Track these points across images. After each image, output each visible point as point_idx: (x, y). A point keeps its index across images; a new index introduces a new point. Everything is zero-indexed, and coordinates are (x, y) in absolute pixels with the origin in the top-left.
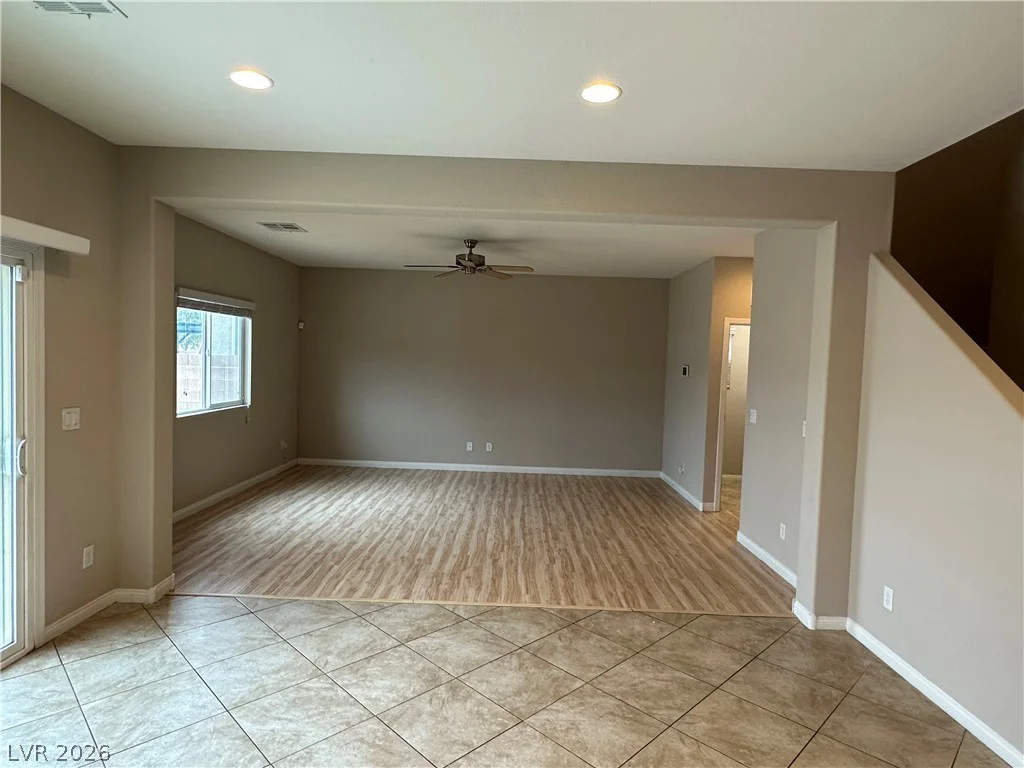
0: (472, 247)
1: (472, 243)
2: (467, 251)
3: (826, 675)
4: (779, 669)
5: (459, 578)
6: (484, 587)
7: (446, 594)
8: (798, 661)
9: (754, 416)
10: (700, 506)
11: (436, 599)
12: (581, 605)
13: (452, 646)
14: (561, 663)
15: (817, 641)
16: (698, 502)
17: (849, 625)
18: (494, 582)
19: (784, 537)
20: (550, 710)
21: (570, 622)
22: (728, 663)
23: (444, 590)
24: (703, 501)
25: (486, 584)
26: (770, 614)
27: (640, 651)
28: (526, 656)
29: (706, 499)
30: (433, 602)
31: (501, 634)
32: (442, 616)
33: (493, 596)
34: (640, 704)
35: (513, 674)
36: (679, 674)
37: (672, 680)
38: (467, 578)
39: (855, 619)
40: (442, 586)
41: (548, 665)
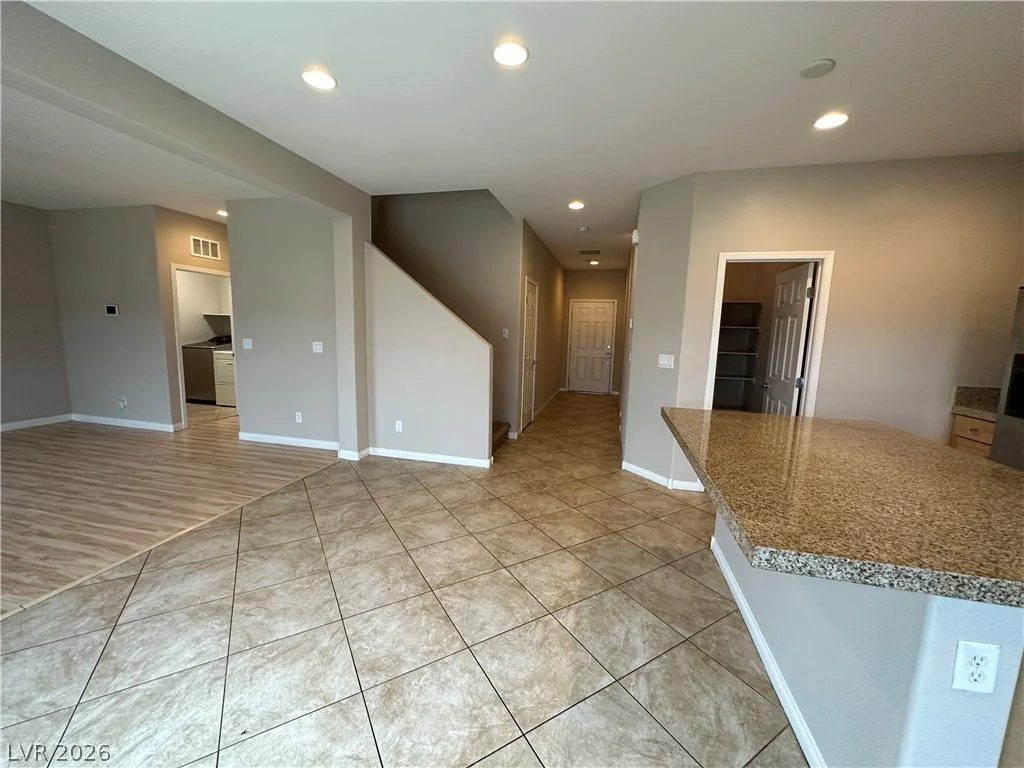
3: (394, 472)
4: (378, 479)
5: (34, 565)
6: (93, 552)
7: (53, 579)
8: (377, 473)
9: (248, 344)
10: (170, 428)
11: (53, 589)
12: (221, 512)
13: (177, 590)
14: (284, 540)
15: (368, 463)
16: (165, 425)
17: (372, 451)
18: (95, 544)
19: (300, 421)
20: (330, 557)
21: (237, 523)
22: (357, 488)
23: (45, 580)
24: (173, 423)
25: (89, 550)
26: (331, 463)
27: (311, 509)
28: (253, 553)
29: (176, 419)
30: (56, 592)
31: (200, 559)
32: (101, 589)
33: (122, 550)
34: (361, 524)
35: (269, 564)
36: (349, 505)
37: (352, 508)
38: (45, 559)
39: (375, 446)
40: (29, 580)
41: (279, 546)
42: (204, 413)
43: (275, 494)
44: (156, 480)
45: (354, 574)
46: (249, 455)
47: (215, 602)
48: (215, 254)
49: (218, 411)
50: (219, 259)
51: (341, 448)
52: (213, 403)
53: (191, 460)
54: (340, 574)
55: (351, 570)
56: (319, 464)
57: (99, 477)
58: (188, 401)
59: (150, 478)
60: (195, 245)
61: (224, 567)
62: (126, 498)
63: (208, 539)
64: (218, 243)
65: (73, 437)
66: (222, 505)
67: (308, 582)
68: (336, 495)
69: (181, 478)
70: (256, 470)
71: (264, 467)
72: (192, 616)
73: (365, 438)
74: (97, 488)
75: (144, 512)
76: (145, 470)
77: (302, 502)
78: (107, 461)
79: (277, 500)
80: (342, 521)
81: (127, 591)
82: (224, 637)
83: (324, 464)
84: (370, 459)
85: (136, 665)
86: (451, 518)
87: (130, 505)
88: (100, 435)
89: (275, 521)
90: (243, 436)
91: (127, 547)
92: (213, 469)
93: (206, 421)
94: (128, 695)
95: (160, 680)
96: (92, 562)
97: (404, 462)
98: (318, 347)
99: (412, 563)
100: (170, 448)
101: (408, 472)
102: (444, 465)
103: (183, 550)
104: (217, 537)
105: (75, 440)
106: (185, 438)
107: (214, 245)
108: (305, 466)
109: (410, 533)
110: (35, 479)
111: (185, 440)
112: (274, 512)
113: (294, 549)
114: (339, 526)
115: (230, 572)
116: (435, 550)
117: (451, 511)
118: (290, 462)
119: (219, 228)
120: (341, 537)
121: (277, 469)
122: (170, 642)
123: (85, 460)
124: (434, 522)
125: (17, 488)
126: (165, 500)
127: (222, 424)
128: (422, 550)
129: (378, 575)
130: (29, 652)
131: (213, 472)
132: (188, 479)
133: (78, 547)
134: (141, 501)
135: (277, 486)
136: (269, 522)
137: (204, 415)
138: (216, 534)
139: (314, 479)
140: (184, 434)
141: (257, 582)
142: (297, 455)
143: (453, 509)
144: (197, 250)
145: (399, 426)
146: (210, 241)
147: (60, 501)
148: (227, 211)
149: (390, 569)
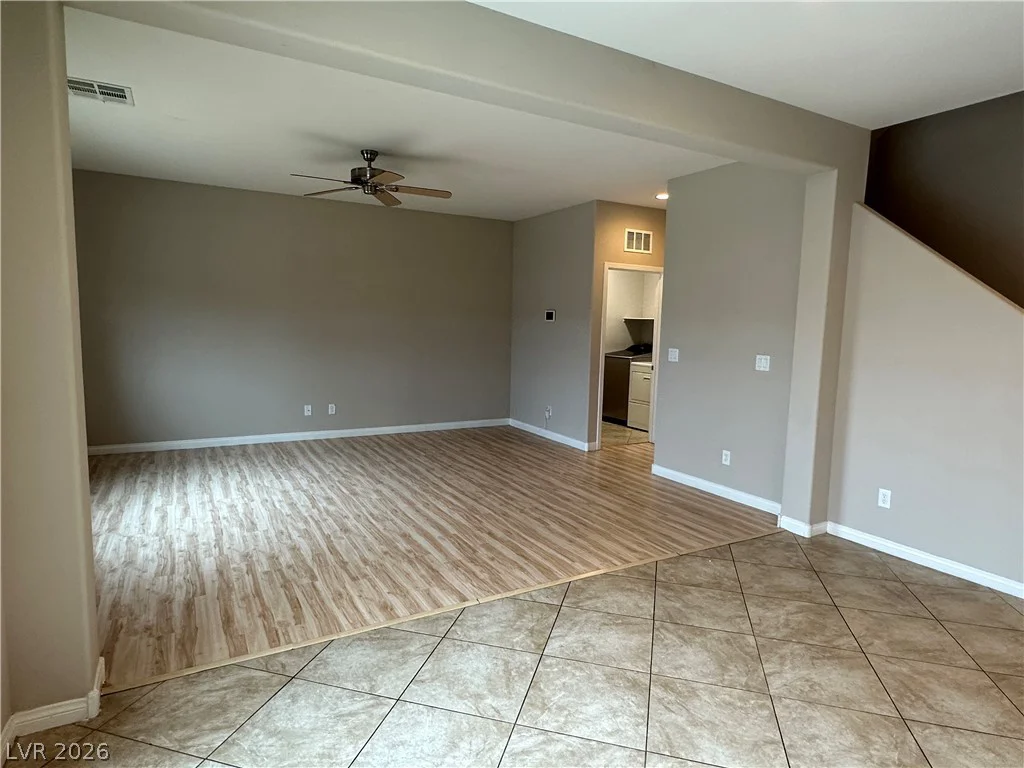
0: (370, 160)
1: (372, 155)
2: (365, 164)
3: (870, 571)
4: (842, 576)
5: (485, 562)
6: (525, 566)
7: (499, 583)
8: (841, 566)
9: (674, 355)
10: (585, 447)
11: (498, 592)
12: (635, 561)
13: (594, 640)
14: (707, 623)
15: (825, 546)
16: (579, 442)
17: (830, 528)
18: (526, 558)
19: (728, 463)
20: (770, 674)
21: (651, 580)
22: (809, 582)
23: (491, 580)
24: (589, 441)
25: (521, 562)
26: (766, 531)
27: (741, 591)
28: (671, 627)
29: (591, 439)
30: (499, 596)
31: (616, 611)
32: (531, 609)
33: (547, 573)
34: (817, 640)
35: (689, 650)
36: (797, 603)
37: (801, 610)
38: (493, 559)
39: (837, 521)
40: (482, 576)
41: (702, 631)
42: (614, 433)
43: (694, 555)
44: (573, 503)
45: (810, 718)
46: (663, 496)
47: (632, 674)
48: (647, 247)
49: (628, 434)
50: (650, 252)
51: (785, 512)
52: (624, 423)
53: (603, 487)
54: (787, 707)
55: (805, 709)
56: (751, 529)
57: (530, 488)
58: (605, 419)
59: (568, 500)
60: (629, 239)
61: (639, 632)
62: (550, 516)
63: (622, 589)
64: (651, 233)
65: (511, 442)
66: (635, 551)
67: (741, 699)
68: (776, 581)
69: (596, 507)
70: (670, 516)
71: (677, 515)
72: (609, 678)
73: (823, 504)
74: (526, 499)
75: (562, 536)
76: (566, 490)
77: (729, 578)
78: (534, 472)
79: (697, 564)
80: (786, 625)
81: (552, 620)
82: (642, 724)
83: (757, 531)
84: (829, 541)
85: (561, 708)
86: (994, 691)
87: (554, 526)
88: (529, 443)
89: (696, 594)
90: (657, 470)
91: (552, 572)
92: (624, 503)
93: (617, 445)
94: (553, 740)
95: (582, 741)
96: (524, 576)
97: (890, 560)
98: (763, 363)
99: (914, 746)
100: (584, 469)
101: (896, 579)
102: (973, 586)
103: (599, 594)
104: (631, 590)
105: (511, 445)
106: (597, 459)
107: (647, 236)
108: (730, 527)
109: (907, 687)
110: (484, 477)
111: (596, 462)
112: (695, 582)
113: (719, 639)
114: (785, 631)
115: (645, 641)
116: (964, 742)
117: (996, 679)
118: (711, 517)
119: (657, 216)
120: (786, 650)
121: (694, 521)
122: (588, 701)
123: (518, 467)
124: (959, 687)
125: (474, 483)
126: (582, 529)
127: (632, 450)
128: (936, 730)
129: (850, 739)
130: (482, 648)
131: (625, 508)
132: (601, 509)
133: (512, 555)
134: (561, 523)
135: (698, 546)
136: (687, 592)
137: (616, 437)
138: (629, 586)
139: (744, 549)
140: (598, 455)
141: (676, 669)
142: (723, 511)
143: (1004, 677)
144: (630, 245)
145: (885, 499)
146: (644, 232)
147: (501, 505)
148: (669, 192)
149: (874, 738)
